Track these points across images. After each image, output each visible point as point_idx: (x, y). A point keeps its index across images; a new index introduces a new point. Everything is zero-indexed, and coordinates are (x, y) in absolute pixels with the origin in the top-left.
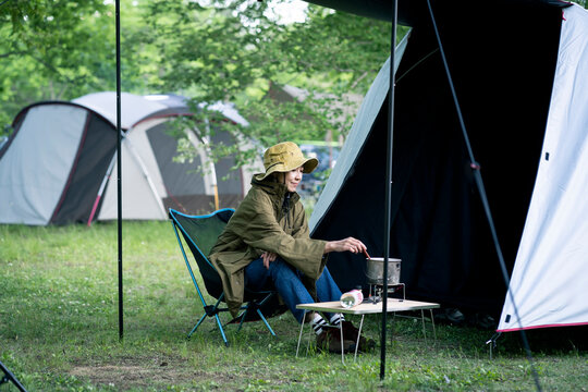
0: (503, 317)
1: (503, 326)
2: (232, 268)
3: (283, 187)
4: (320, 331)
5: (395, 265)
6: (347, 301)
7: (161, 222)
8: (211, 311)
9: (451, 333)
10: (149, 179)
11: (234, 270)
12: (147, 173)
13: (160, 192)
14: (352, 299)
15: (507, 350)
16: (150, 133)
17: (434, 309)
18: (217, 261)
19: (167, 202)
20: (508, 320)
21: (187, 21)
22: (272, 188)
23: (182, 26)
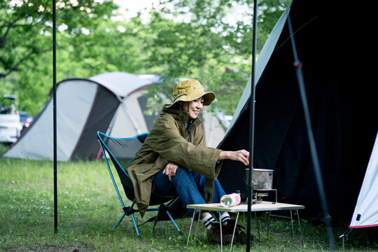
0: (355, 216)
1: (354, 223)
2: (142, 177)
3: (187, 114)
4: (210, 227)
5: (268, 174)
6: (226, 201)
8: (128, 211)
9: (320, 231)
11: (144, 179)
14: (230, 200)
15: (360, 244)
16: (141, 100)
17: (300, 210)
18: (133, 172)
20: (358, 218)
21: (160, 20)
22: (178, 114)
23: (156, 24)
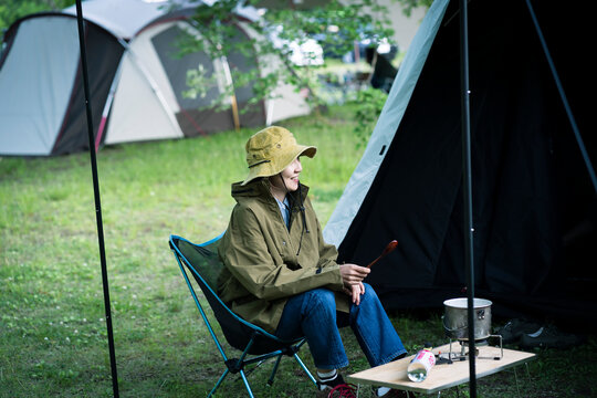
7: (175, 140)
8: (234, 365)
10: (159, 94)
12: (155, 86)
13: (171, 107)
16: (155, 41)
19: (180, 117)
